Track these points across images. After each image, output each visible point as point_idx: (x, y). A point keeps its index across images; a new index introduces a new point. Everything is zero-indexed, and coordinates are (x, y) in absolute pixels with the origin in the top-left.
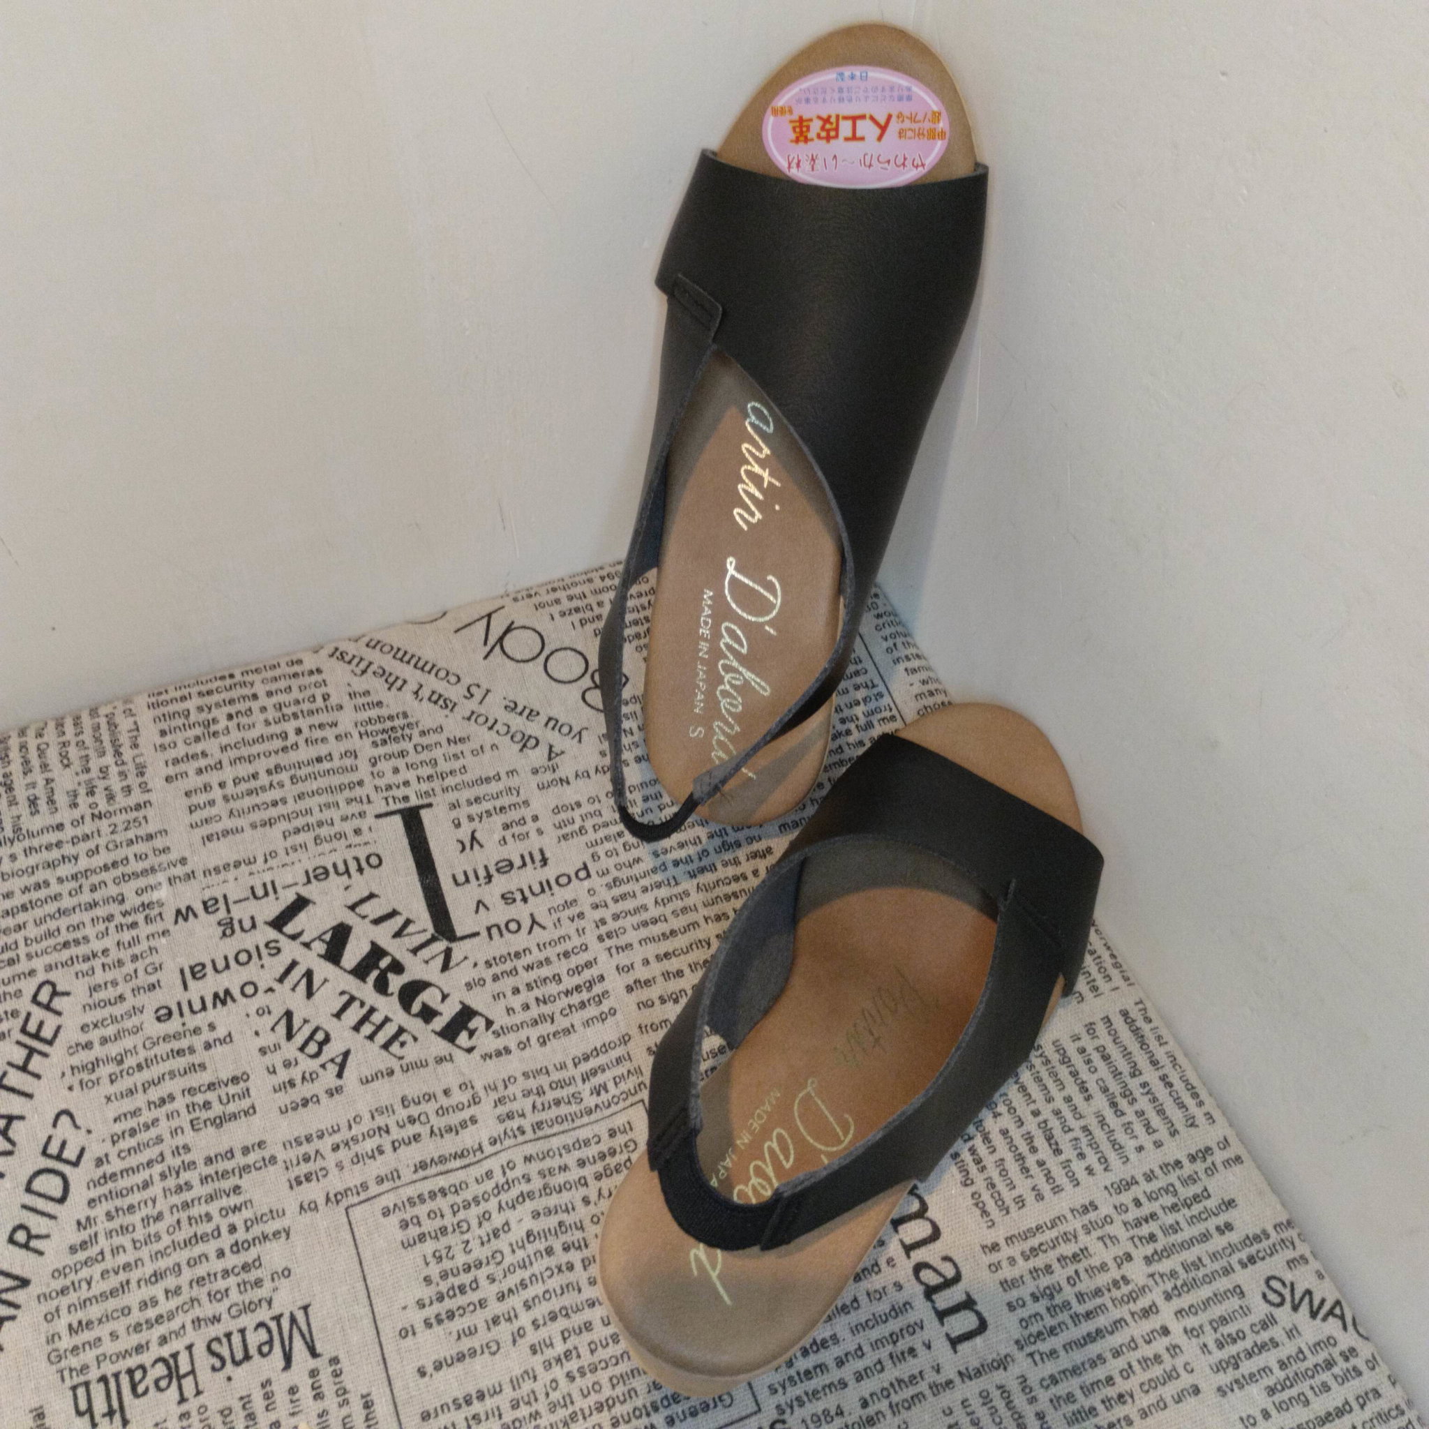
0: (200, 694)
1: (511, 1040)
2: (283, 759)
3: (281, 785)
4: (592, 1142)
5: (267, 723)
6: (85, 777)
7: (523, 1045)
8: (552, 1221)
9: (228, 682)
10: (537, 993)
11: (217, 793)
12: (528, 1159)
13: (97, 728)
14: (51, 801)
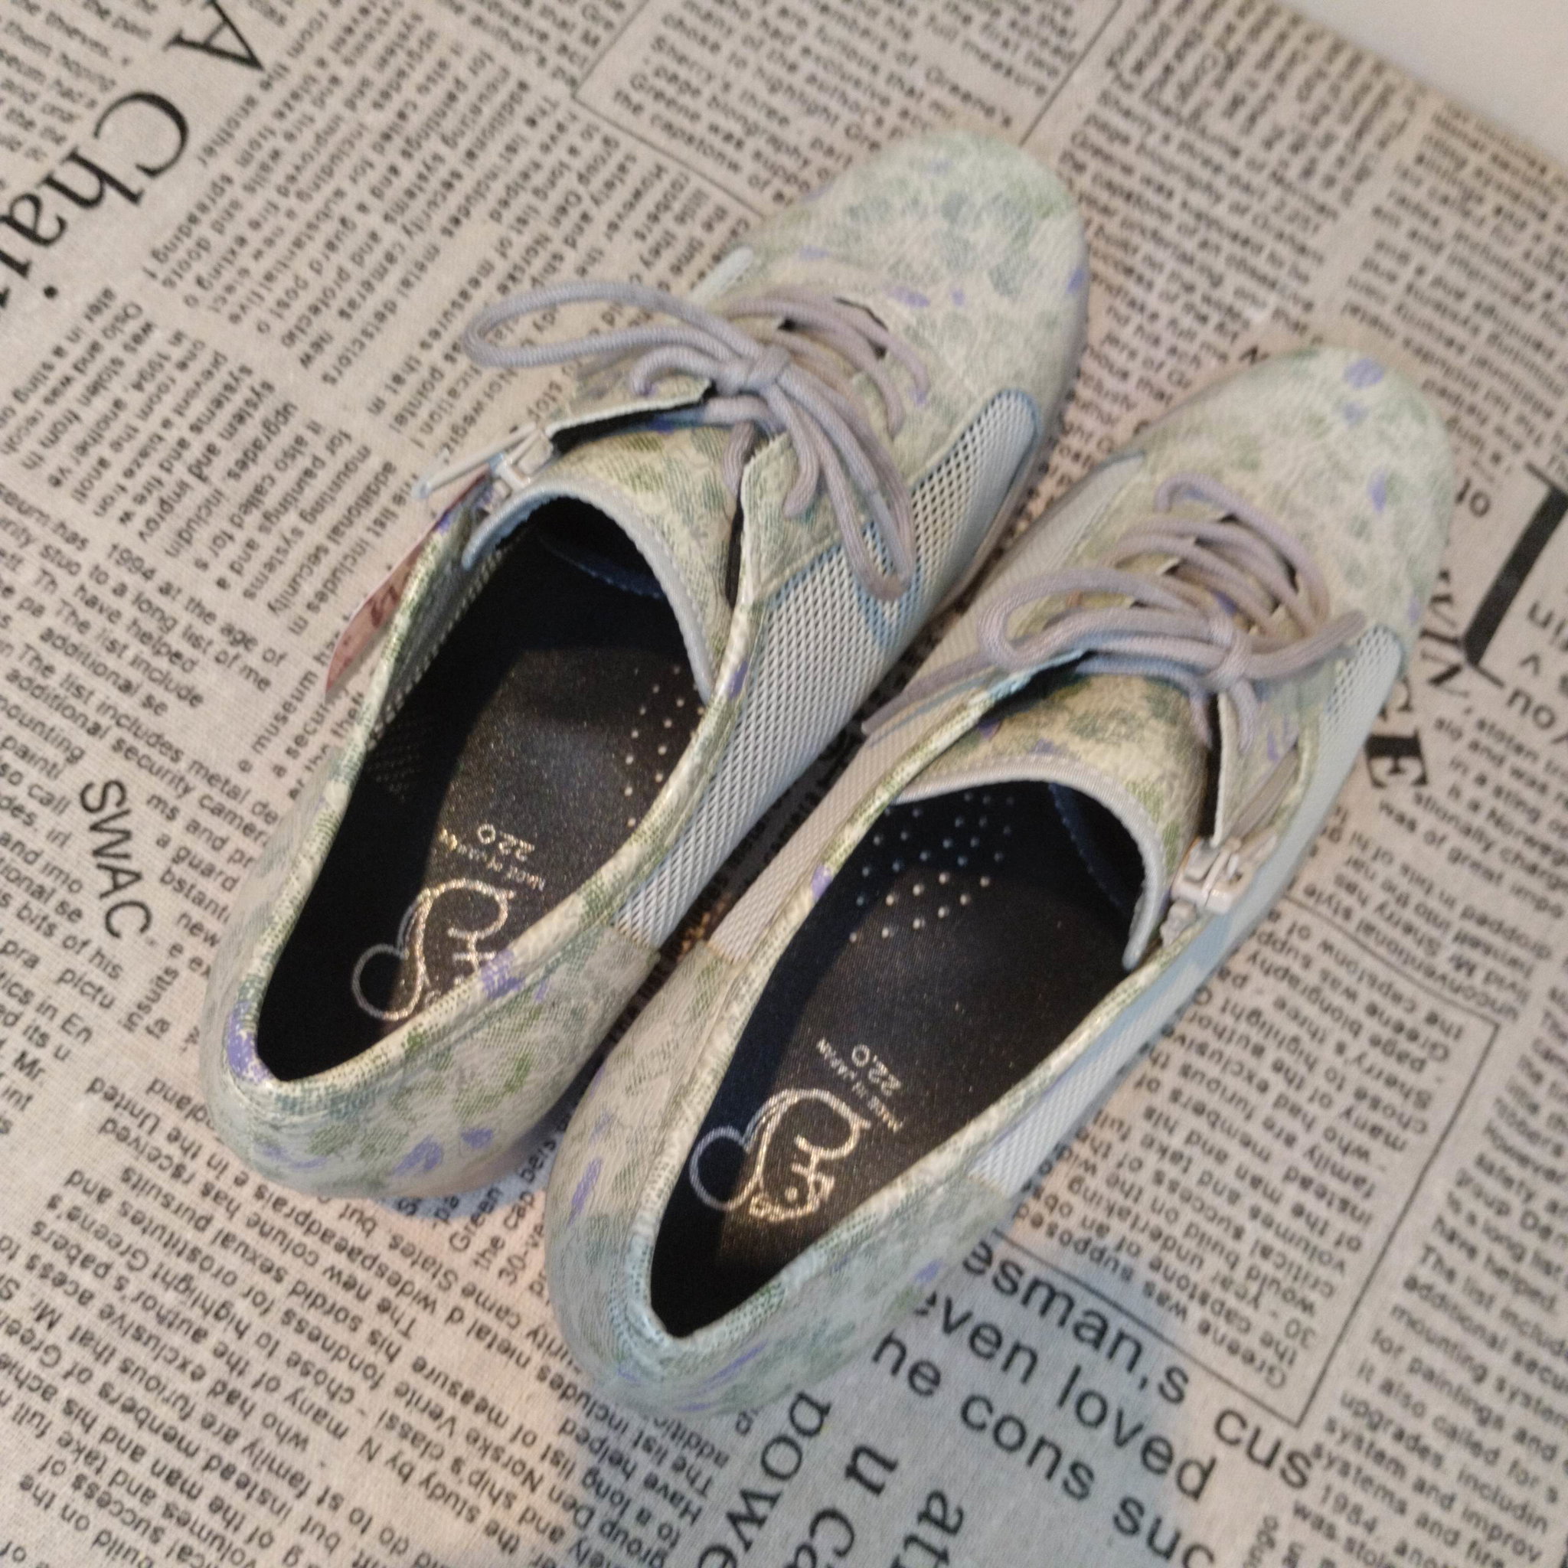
0: (1495, 158)
1: (1427, 821)
2: (1504, 307)
3: (1476, 331)
4: (1405, 1004)
5: (1527, 255)
6: (1305, 126)
7: (1433, 839)
8: (1291, 1029)
9: (1533, 173)
10: (1501, 807)
11: (1407, 274)
12: (1327, 947)
13: (1366, 88)
14: (1253, 119)
